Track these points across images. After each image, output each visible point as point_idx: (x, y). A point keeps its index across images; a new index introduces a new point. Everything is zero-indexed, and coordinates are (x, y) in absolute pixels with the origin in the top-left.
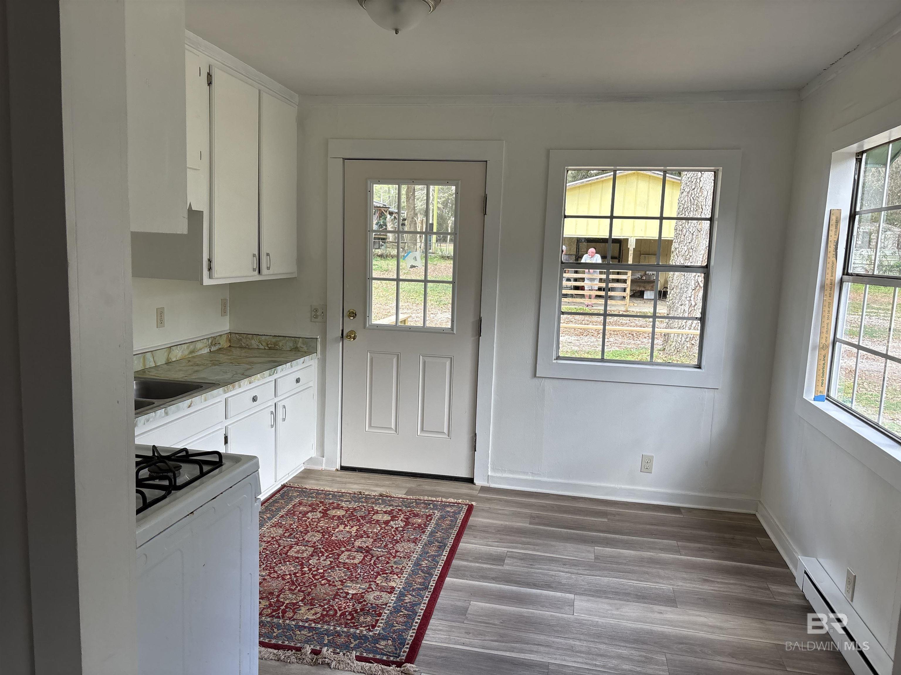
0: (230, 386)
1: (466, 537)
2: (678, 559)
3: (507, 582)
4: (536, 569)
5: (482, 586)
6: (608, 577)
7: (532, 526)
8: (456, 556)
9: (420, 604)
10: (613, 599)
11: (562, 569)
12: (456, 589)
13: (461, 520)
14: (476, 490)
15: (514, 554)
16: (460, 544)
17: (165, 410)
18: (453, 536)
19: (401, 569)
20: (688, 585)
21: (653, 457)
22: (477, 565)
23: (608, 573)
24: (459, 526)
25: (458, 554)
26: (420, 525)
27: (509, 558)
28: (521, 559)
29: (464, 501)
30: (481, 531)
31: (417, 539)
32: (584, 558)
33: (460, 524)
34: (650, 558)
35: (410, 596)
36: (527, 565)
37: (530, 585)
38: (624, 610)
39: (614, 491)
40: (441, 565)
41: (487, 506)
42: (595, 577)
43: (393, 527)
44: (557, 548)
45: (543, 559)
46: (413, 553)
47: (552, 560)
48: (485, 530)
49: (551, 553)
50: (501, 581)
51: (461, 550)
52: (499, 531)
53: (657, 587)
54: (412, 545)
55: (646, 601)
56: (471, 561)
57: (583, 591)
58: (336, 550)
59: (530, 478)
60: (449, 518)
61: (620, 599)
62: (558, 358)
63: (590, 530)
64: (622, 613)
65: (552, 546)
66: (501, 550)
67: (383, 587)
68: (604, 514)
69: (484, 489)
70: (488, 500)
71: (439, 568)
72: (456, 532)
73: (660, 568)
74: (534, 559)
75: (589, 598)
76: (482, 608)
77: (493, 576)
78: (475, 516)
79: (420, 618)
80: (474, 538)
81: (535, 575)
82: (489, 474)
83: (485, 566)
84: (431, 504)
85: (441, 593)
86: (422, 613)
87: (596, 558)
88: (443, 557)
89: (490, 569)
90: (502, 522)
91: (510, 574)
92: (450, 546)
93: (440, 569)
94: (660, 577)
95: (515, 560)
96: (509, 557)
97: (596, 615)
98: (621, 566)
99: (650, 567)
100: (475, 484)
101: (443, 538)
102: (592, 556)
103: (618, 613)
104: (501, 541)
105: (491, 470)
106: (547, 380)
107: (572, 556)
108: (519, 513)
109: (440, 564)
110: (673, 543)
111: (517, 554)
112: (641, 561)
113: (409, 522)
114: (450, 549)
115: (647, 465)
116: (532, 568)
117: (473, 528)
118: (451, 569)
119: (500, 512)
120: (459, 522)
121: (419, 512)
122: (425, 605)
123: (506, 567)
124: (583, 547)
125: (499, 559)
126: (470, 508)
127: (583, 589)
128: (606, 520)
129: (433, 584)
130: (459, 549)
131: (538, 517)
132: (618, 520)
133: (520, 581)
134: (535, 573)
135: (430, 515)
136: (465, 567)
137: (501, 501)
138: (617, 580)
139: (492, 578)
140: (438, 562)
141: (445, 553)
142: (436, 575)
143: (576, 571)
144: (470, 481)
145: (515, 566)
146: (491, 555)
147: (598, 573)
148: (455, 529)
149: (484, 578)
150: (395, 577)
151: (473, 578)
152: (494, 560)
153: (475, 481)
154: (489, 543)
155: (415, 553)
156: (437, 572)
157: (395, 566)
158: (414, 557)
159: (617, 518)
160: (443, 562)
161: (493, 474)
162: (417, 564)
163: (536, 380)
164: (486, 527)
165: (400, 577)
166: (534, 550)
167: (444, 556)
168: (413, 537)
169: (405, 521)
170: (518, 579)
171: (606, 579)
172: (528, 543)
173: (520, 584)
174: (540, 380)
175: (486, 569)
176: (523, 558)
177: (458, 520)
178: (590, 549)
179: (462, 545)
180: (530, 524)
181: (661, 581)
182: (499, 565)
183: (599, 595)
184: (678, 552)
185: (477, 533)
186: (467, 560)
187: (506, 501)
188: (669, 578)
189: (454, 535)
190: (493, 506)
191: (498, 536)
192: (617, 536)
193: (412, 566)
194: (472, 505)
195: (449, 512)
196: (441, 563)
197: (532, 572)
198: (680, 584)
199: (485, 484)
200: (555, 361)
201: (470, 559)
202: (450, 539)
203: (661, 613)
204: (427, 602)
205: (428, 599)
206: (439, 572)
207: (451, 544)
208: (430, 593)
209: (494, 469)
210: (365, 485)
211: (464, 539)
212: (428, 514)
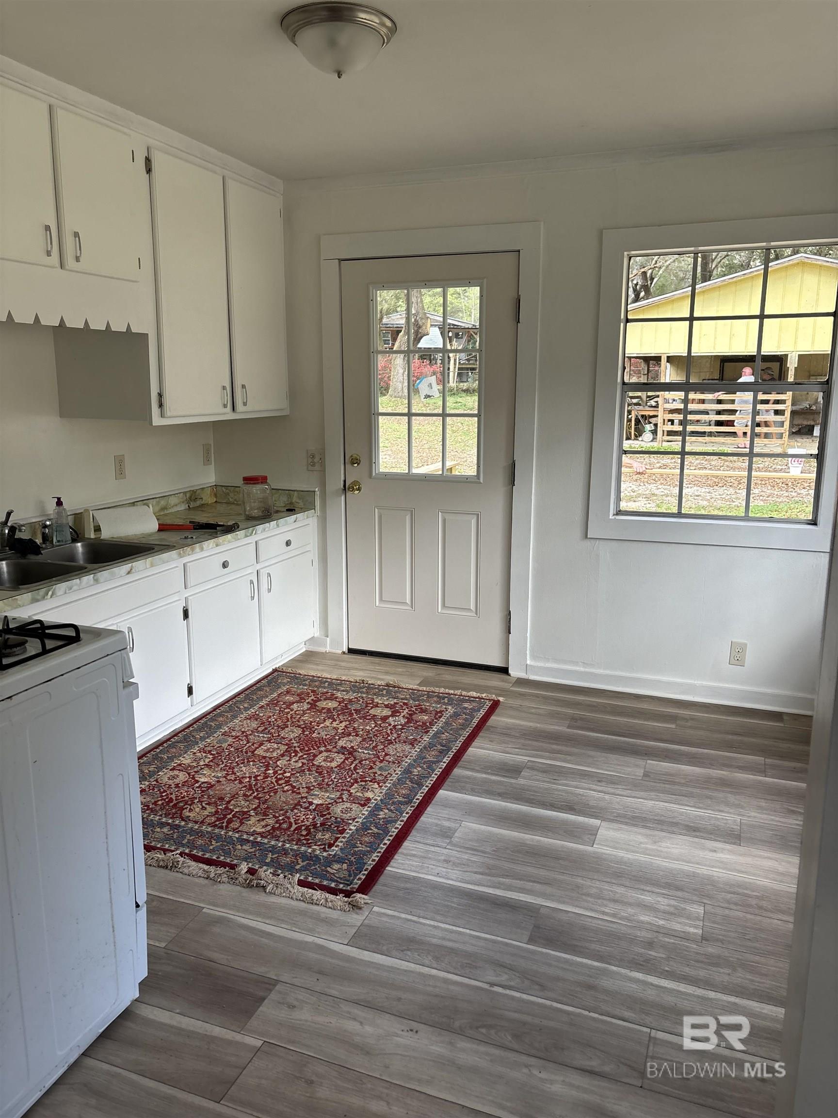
0: (188, 549)
1: (479, 741)
2: (760, 782)
3: (517, 799)
4: (560, 785)
5: (481, 802)
6: (654, 801)
7: (569, 730)
8: (461, 763)
9: (395, 822)
10: (653, 829)
11: (594, 787)
12: (447, 804)
13: (478, 719)
14: (510, 683)
15: (537, 764)
16: (470, 749)
17: (94, 576)
18: (462, 739)
19: (386, 777)
20: (765, 816)
21: (746, 645)
22: (484, 776)
23: (655, 795)
24: (474, 726)
25: (463, 761)
26: (424, 724)
27: (528, 770)
28: (544, 772)
29: (489, 695)
30: (501, 733)
31: (416, 740)
32: (628, 774)
33: (475, 724)
34: (720, 779)
35: (387, 811)
36: (549, 780)
37: (546, 805)
38: (664, 844)
39: (691, 689)
40: (436, 774)
41: (517, 702)
42: (636, 800)
43: (390, 725)
44: (595, 759)
45: (573, 773)
46: (406, 757)
47: (584, 775)
48: (507, 733)
49: (585, 766)
50: (510, 798)
51: (470, 756)
52: (525, 734)
53: (718, 816)
54: (407, 748)
55: (698, 834)
56: (478, 771)
57: (615, 817)
58: (314, 749)
59: (582, 669)
60: (464, 716)
61: (662, 830)
62: (619, 512)
63: (647, 739)
64: (660, 849)
65: (589, 756)
66: (520, 758)
67: (357, 798)
68: (673, 718)
69: (521, 682)
70: (522, 695)
71: (434, 777)
72: (468, 733)
73: (731, 793)
74: (561, 772)
75: (621, 826)
76: (475, 831)
77: (500, 791)
78: (499, 715)
79: (391, 838)
80: (490, 743)
81: (556, 793)
82: (528, 662)
83: (494, 778)
84: (447, 697)
85: (429, 809)
86: (395, 833)
87: (646, 775)
88: (442, 763)
89: (500, 781)
90: (531, 724)
91: (523, 790)
92: (455, 751)
93: (434, 779)
94: (727, 804)
95: (535, 773)
96: (528, 768)
97: (622, 849)
98: (676, 787)
99: (716, 790)
100: (509, 675)
101: (449, 741)
102: (640, 772)
103: (655, 847)
104: (524, 747)
105: (530, 658)
107: (612, 771)
108: (558, 713)
109: (436, 772)
110: (760, 759)
111: (540, 766)
112: (707, 783)
113: (412, 720)
114: (454, 755)
115: (738, 656)
116: (554, 783)
117: (492, 729)
118: (448, 780)
119: (533, 711)
120: (476, 721)
121: (428, 708)
122: (402, 823)
123: (521, 781)
124: (632, 760)
125: (514, 770)
126: (495, 704)
127: (615, 815)
128: (673, 726)
129: (419, 797)
130: (467, 755)
131: (581, 719)
132: (691, 727)
133: (533, 799)
134: (557, 790)
135: (441, 712)
136: (468, 777)
137: (538, 697)
138: (666, 804)
139: (498, 794)
140: (434, 770)
141: (446, 760)
142: (427, 786)
143: (612, 791)
144: (504, 670)
145: (533, 780)
146: (505, 764)
147: (642, 794)
148: (467, 730)
149: (489, 793)
150: (376, 786)
151: (473, 792)
152: (508, 771)
153: (510, 672)
154: (507, 749)
155: (409, 757)
156: (429, 783)
157: (379, 773)
158: (406, 762)
159: (689, 724)
160: (441, 770)
161: (533, 663)
162: (408, 771)
163: (588, 543)
164: (509, 729)
165: (381, 787)
166: (565, 761)
167: (444, 762)
168: (411, 737)
169: (407, 718)
170: (532, 797)
171: (650, 803)
172: (559, 752)
173: (532, 803)
174: (592, 541)
175: (494, 782)
176: (546, 770)
177: (475, 719)
178: (641, 762)
180: (569, 727)
181: (727, 809)
182: (511, 777)
183: (634, 823)
184: (764, 773)
185: (495, 737)
186: (473, 770)
187: (545, 698)
188: (738, 806)
189: (464, 737)
190: (527, 703)
191: (522, 741)
192: (683, 748)
193: (400, 773)
194: (499, 701)
195: (466, 708)
196: (438, 771)
197: (554, 789)
198: (753, 814)
199: (522, 675)
200: (613, 517)
201: (477, 768)
202: (458, 742)
203: (715, 851)
204: (405, 819)
205: (408, 816)
206: (432, 782)
207: (458, 748)
208: (413, 809)
209: (534, 657)
210: (371, 672)
211: (477, 742)
212: (438, 710)
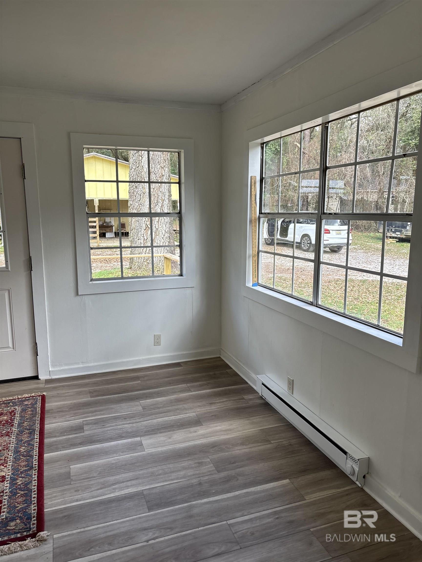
1: (48, 420)
2: (191, 395)
3: (91, 443)
4: (108, 427)
5: (74, 452)
6: (156, 419)
7: (93, 399)
8: (45, 436)
9: (31, 482)
10: (165, 432)
11: (125, 422)
12: (54, 461)
13: (40, 408)
14: (42, 384)
15: (89, 421)
16: (45, 426)
18: (38, 422)
19: (5, 460)
20: (203, 409)
21: (161, 335)
22: (64, 437)
23: (155, 416)
24: (40, 413)
25: (46, 434)
26: (7, 421)
27: (86, 426)
28: (95, 424)
29: (37, 394)
30: (57, 412)
31: (9, 432)
32: (136, 411)
33: (40, 411)
34: (176, 399)
35: (21, 479)
36: (100, 427)
37: (108, 440)
38: (174, 437)
39: (139, 362)
40: (36, 447)
41: (54, 393)
42: (148, 421)
44: (115, 409)
45: (109, 420)
47: (116, 418)
48: (61, 411)
49: (113, 414)
50: (87, 444)
51: (48, 430)
52: (71, 408)
53: (187, 416)
54: (6, 438)
55: (184, 427)
56: (59, 436)
57: (144, 433)
59: (81, 366)
60: (29, 409)
61: (169, 431)
62: (92, 280)
63: (132, 391)
64: (174, 440)
65: (112, 408)
66: (76, 421)
68: (137, 378)
69: (48, 381)
70: (54, 388)
71: (36, 449)
72: (39, 418)
73: (184, 404)
74: (104, 421)
75: (150, 436)
76: (81, 468)
77: (79, 442)
78: (48, 403)
79: (36, 493)
80: (54, 419)
81: (109, 432)
82: (50, 369)
83: (71, 436)
84: (10, 402)
85: (45, 468)
86: (36, 489)
87: (144, 408)
88: (35, 440)
89: (75, 437)
90: (71, 402)
91: (91, 437)
92: (39, 430)
94: (185, 409)
95: (91, 426)
96: (85, 425)
97: (159, 447)
98: (161, 409)
99: (177, 405)
100: (40, 380)
101: (30, 426)
102: (140, 408)
103: (171, 440)
104: (75, 415)
105: (51, 367)
106: (86, 296)
107: (127, 412)
108: (81, 392)
110: (184, 385)
111: (91, 421)
112: (171, 402)
114: (39, 433)
115: (158, 341)
116: (104, 428)
117: (51, 411)
118: (45, 447)
119: (66, 394)
120: (39, 410)
121: (2, 412)
122: (36, 481)
123: (87, 433)
124: (132, 403)
125: (79, 428)
126: (43, 397)
127: (144, 432)
128: (139, 382)
129: (35, 463)
130: (46, 430)
131: (94, 391)
132: (147, 380)
133: (100, 440)
134: (108, 430)
135: (13, 411)
136: (56, 442)
137: (64, 387)
138: (162, 419)
139: (79, 444)
140: (33, 445)
141: (37, 436)
142: (36, 455)
143: (135, 421)
144: (36, 378)
145: (92, 430)
146: (72, 427)
147: (148, 418)
148: (37, 416)
149: (74, 445)
150: (2, 467)
151: (64, 448)
152: (76, 430)
153: (39, 377)
154: (67, 419)
155: (11, 443)
156: (36, 452)
158: (12, 447)
159: (146, 378)
160: (38, 443)
161: (53, 369)
162: (16, 451)
164: (60, 408)
165: (6, 467)
166: (101, 415)
167: (37, 438)
170: (98, 439)
171: (155, 421)
172: (96, 411)
173: (100, 442)
174: (81, 297)
175: (72, 438)
176: (96, 422)
177: (37, 409)
178: (137, 403)
179: (47, 427)
180: (91, 397)
181: (187, 412)
182: (80, 433)
183: (155, 432)
184: (190, 391)
185: (55, 415)
186: (55, 437)
187: (68, 386)
188: (191, 408)
189: (38, 420)
190: (59, 392)
191: (72, 412)
192: (151, 390)
193: (12, 454)
194: (44, 395)
195: (27, 405)
196: (36, 445)
198: (199, 410)
199: (48, 377)
200: (90, 283)
201: (57, 435)
202: (36, 425)
203: (196, 432)
204: (36, 478)
205: (36, 476)
206: (37, 452)
207: (39, 428)
208: (36, 471)
209: (53, 366)
212: (10, 411)
